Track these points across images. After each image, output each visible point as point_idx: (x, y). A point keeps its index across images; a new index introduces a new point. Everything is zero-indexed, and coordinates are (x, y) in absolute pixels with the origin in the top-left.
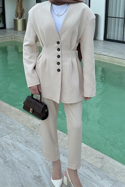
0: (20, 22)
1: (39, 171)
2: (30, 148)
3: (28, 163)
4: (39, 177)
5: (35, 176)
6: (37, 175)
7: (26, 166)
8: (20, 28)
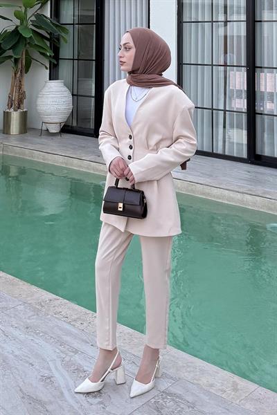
0: (15, 116)
1: (49, 369)
2: (33, 337)
3: (29, 358)
4: (49, 378)
5: (42, 376)
6: (46, 375)
7: (27, 362)
8: (14, 130)
